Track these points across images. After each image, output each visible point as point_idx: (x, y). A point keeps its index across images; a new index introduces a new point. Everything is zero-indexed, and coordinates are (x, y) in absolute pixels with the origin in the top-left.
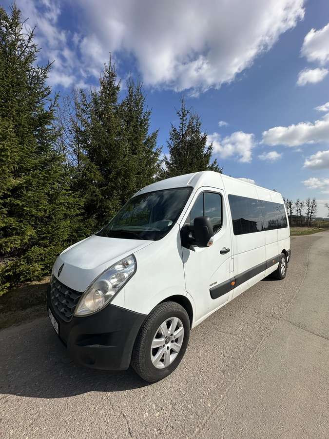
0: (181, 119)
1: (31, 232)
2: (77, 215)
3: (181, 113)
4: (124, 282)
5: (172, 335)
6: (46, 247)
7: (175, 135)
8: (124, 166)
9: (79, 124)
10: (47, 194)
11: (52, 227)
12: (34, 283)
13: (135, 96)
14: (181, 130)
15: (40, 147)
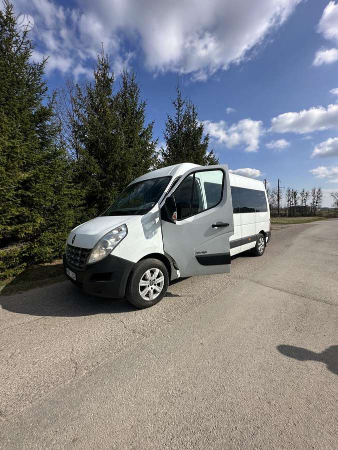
0: (177, 109)
1: (40, 220)
2: (80, 206)
3: (177, 103)
5: (154, 280)
6: (54, 232)
7: (171, 126)
8: (121, 158)
9: (76, 118)
10: (51, 186)
11: (59, 215)
12: (46, 264)
13: (130, 87)
14: (177, 121)
15: (41, 143)
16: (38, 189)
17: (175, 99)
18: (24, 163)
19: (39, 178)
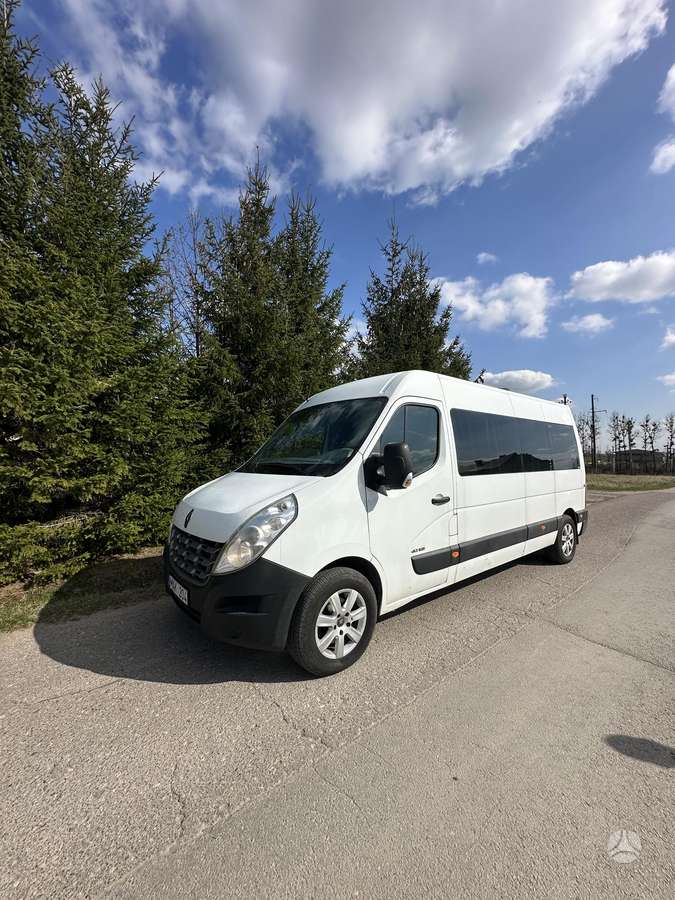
0: (390, 260)
1: (123, 469)
2: (197, 442)
3: (390, 250)
4: (279, 531)
5: (347, 614)
6: (146, 494)
7: (378, 291)
8: (280, 353)
9: (200, 278)
10: (149, 404)
11: (159, 461)
12: (126, 556)
13: (302, 223)
14: (388, 282)
15: (136, 323)
16: (124, 411)
17: (386, 242)
18: (103, 361)
19: (127, 389)
